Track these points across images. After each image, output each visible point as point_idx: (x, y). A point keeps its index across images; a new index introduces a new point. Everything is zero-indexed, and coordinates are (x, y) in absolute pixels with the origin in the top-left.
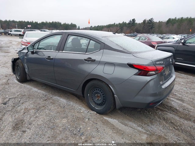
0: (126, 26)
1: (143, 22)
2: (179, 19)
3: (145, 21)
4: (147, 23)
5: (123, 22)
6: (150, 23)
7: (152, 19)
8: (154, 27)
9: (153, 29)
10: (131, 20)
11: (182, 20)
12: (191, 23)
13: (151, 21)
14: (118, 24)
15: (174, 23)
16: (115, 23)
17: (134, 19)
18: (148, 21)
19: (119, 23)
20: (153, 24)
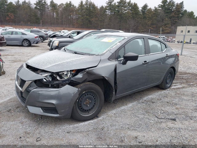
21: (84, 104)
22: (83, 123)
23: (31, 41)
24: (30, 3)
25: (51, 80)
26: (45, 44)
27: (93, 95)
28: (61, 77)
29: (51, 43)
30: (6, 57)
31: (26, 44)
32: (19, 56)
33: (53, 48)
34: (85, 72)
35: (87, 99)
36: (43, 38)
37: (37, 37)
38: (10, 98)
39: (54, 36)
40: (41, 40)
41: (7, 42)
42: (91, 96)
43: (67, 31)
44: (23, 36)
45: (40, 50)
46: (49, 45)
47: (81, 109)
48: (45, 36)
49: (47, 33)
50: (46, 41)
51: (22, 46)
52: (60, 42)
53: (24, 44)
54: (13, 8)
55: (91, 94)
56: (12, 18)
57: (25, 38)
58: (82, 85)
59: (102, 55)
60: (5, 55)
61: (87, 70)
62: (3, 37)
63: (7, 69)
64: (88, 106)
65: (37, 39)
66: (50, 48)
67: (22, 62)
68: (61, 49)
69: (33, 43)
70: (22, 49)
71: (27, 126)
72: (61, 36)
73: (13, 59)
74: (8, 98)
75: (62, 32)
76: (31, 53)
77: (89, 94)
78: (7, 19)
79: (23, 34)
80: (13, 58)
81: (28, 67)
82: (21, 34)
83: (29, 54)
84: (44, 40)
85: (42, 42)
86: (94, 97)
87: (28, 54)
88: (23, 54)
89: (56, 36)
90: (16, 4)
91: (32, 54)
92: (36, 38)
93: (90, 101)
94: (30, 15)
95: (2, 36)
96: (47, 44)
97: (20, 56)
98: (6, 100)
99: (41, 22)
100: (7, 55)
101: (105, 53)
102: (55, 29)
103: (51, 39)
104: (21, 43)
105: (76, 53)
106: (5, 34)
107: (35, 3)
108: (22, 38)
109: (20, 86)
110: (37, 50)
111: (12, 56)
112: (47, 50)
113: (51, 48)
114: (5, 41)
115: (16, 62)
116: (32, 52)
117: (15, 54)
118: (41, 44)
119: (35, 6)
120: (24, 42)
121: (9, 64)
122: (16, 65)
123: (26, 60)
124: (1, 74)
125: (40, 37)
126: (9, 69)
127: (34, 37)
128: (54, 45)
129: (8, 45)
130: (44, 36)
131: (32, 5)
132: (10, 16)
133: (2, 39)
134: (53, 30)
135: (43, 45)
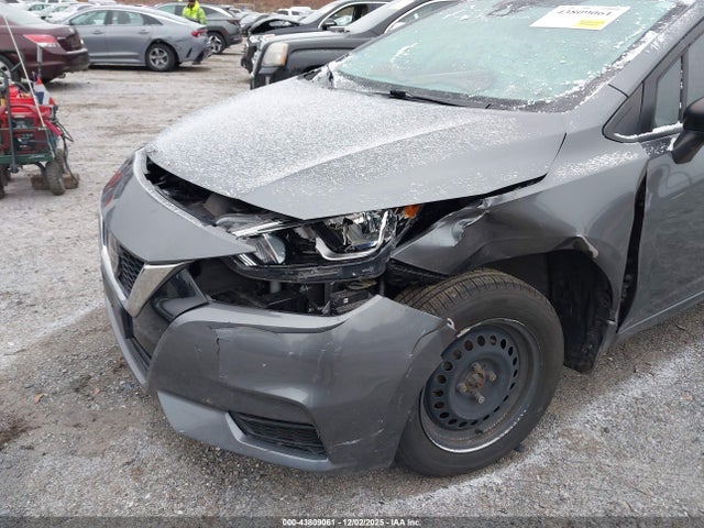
21: (457, 391)
22: (453, 488)
23: (177, 49)
25: (280, 260)
26: (231, 60)
27: (509, 344)
28: (336, 244)
29: (257, 54)
30: (86, 112)
31: (160, 60)
32: (136, 111)
33: (264, 76)
34: (479, 212)
35: (478, 367)
36: (223, 38)
37: (201, 33)
38: (88, 310)
39: (265, 28)
40: (214, 45)
41: (91, 54)
42: (498, 348)
43: (308, 9)
44: (148, 28)
45: (213, 86)
46: (246, 62)
47: (444, 415)
48: (230, 28)
49: (239, 16)
50: (234, 48)
51: (147, 68)
52: (294, 49)
53: (154, 61)
55: (499, 340)
57: (155, 37)
58: (451, 289)
59: (566, 104)
60: (85, 106)
61: (490, 201)
62: (74, 36)
63: (90, 164)
64: (481, 399)
65: (201, 38)
66: (252, 75)
67: (146, 135)
68: (315, 74)
69: (188, 56)
70: (145, 80)
71: (160, 497)
72: (294, 24)
73: (113, 122)
74: (82, 312)
75: (290, 13)
76: (181, 95)
77: (487, 336)
79: (149, 20)
80: (112, 120)
81: (156, 174)
82: (141, 20)
83: (174, 102)
84: (226, 44)
85: (220, 53)
86: (510, 352)
87: (168, 102)
88: (150, 99)
89: (273, 28)
91: (183, 99)
92: (196, 35)
93: (493, 377)
95: (72, 31)
96: (239, 59)
97: (139, 107)
98: (71, 320)
100: (93, 105)
101: (581, 95)
102: (266, 4)
103: (254, 39)
104: (143, 57)
105: (398, 95)
106: (82, 24)
108: (146, 37)
109: (120, 278)
110: (202, 82)
111: (110, 111)
112: (239, 82)
113: (257, 74)
114: (83, 50)
115: (125, 133)
116: (183, 92)
117: (119, 101)
118: (217, 60)
120: (154, 54)
121: (95, 141)
122: (121, 147)
123: (161, 125)
124: (63, 185)
125: (213, 32)
126: (94, 163)
127: (188, 33)
128: (267, 61)
129: (93, 67)
130: (224, 29)
133: (72, 40)
134: (259, 6)
135: (223, 65)
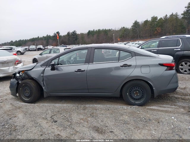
0: (51, 39)
1: (67, 34)
2: (96, 31)
3: (68, 33)
4: (71, 35)
5: (47, 35)
6: (74, 35)
7: (75, 31)
8: (78, 39)
9: (78, 40)
10: (56, 33)
11: (99, 32)
12: (106, 34)
13: (74, 33)
14: (42, 37)
15: (94, 34)
16: (39, 37)
17: (58, 32)
18: (71, 33)
19: (44, 36)
20: (77, 35)
24: (177, 15)
35: (27, 90)
54: (161, 23)
56: (159, 31)
64: (27, 94)
77: (27, 87)
78: (155, 33)
86: (30, 89)
90: (164, 19)
94: (176, 26)
99: (187, 30)
107: (183, 13)
119: (182, 16)
131: (179, 16)
132: (158, 30)
